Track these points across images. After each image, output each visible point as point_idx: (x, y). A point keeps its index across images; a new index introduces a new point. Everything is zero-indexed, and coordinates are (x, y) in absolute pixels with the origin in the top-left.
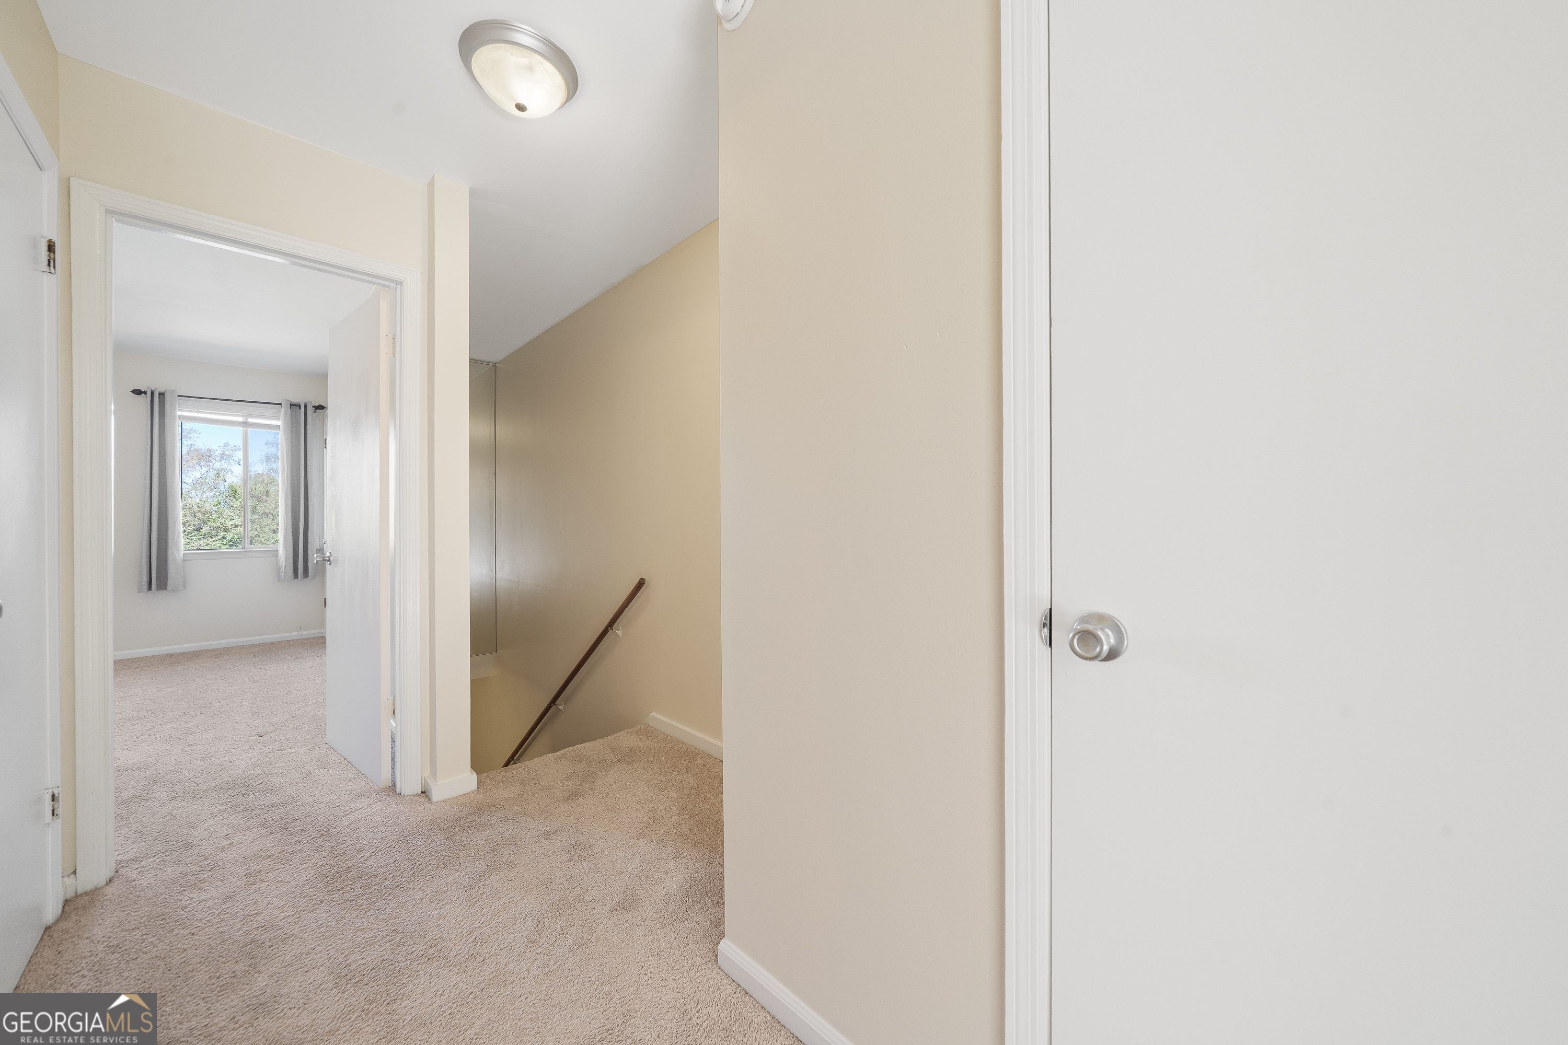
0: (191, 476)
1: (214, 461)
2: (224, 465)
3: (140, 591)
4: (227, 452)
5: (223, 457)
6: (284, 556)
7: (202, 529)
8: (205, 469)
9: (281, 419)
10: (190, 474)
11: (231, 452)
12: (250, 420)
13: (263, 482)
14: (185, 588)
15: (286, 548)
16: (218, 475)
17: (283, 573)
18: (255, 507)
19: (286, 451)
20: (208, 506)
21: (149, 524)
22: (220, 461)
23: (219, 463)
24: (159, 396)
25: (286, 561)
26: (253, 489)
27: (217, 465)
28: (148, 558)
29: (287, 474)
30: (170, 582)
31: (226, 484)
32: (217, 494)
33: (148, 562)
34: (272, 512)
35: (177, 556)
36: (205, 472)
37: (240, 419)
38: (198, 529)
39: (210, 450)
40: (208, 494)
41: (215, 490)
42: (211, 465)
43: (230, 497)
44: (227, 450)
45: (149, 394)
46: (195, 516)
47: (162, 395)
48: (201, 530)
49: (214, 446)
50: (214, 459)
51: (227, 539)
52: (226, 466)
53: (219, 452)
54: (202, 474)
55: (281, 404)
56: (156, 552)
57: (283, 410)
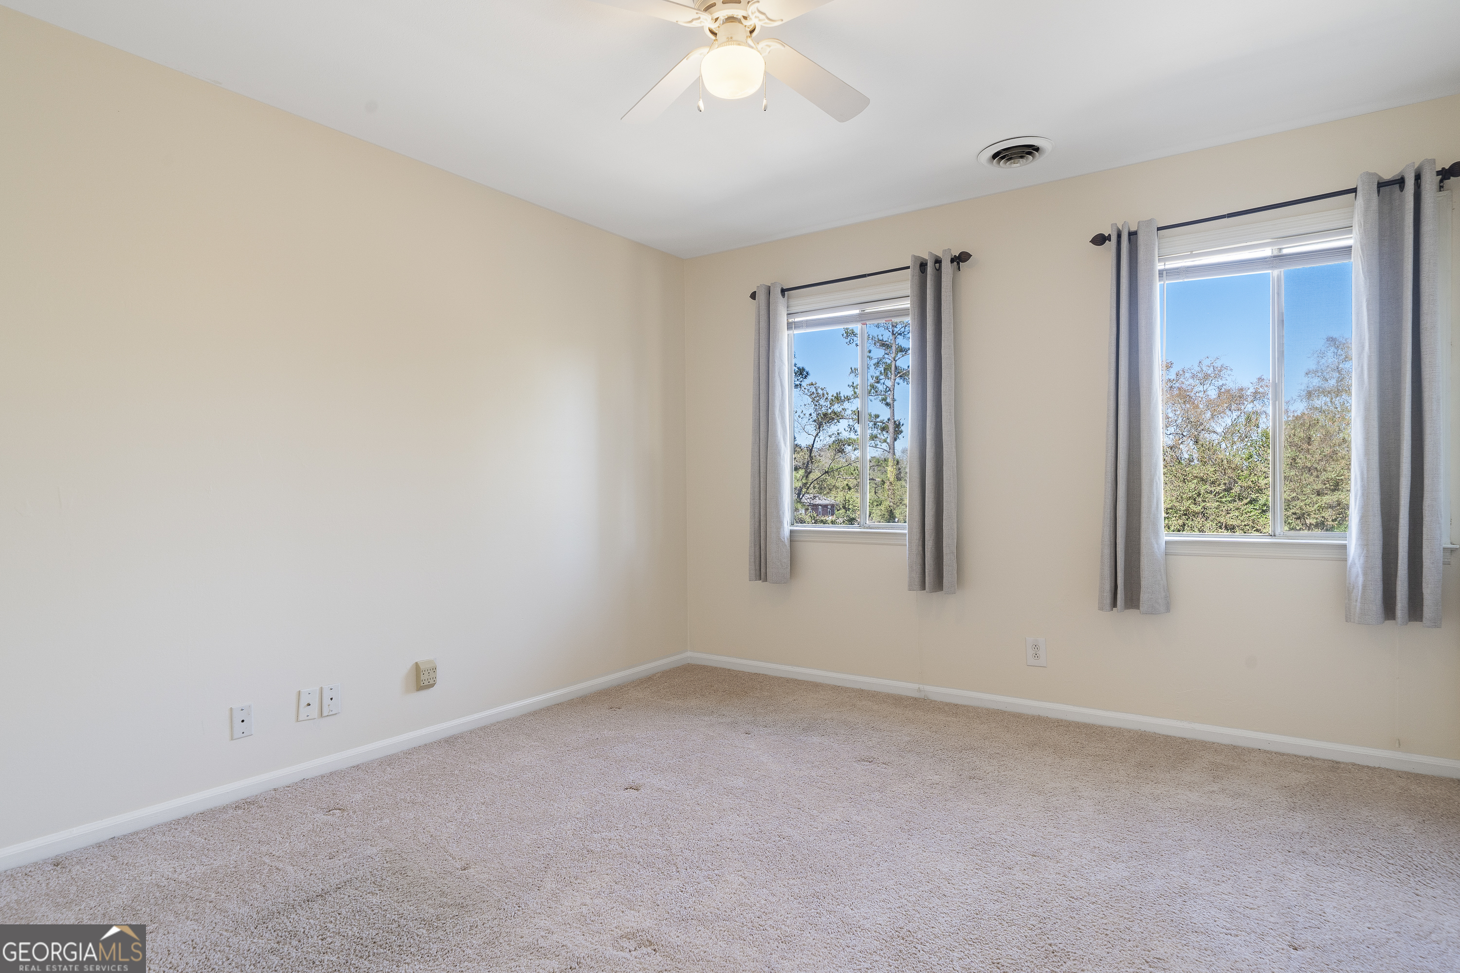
0: (1223, 424)
1: (1246, 403)
2: (1258, 406)
3: (1101, 608)
4: (1261, 389)
5: (1256, 396)
6: (1362, 560)
7: (1232, 489)
8: (1236, 414)
9: (1356, 229)
10: (1220, 421)
11: (1266, 388)
12: (1289, 249)
13: (1303, 425)
14: (1168, 609)
15: (1365, 542)
16: (1249, 419)
17: (1358, 604)
18: (1294, 459)
19: (1368, 301)
20: (1237, 460)
21: (1114, 483)
22: (1252, 401)
23: (1251, 405)
24: (1129, 239)
25: (1365, 574)
26: (1292, 435)
27: (1249, 407)
28: (1113, 546)
29: (1370, 357)
30: (1144, 596)
31: (1260, 430)
32: (1249, 444)
33: (1113, 555)
34: (1315, 465)
35: (1156, 546)
36: (1236, 417)
37: (1267, 252)
38: (1228, 490)
39: (1242, 389)
40: (1240, 445)
41: (1246, 440)
42: (1243, 407)
43: (1264, 447)
44: (1261, 386)
45: (1114, 238)
46: (1225, 473)
47: (1133, 235)
48: (1232, 491)
49: (1245, 383)
50: (1246, 400)
51: (1260, 502)
52: (1260, 407)
53: (1252, 390)
54: (1233, 420)
55: (1354, 190)
56: (1124, 536)
57: (1360, 201)
